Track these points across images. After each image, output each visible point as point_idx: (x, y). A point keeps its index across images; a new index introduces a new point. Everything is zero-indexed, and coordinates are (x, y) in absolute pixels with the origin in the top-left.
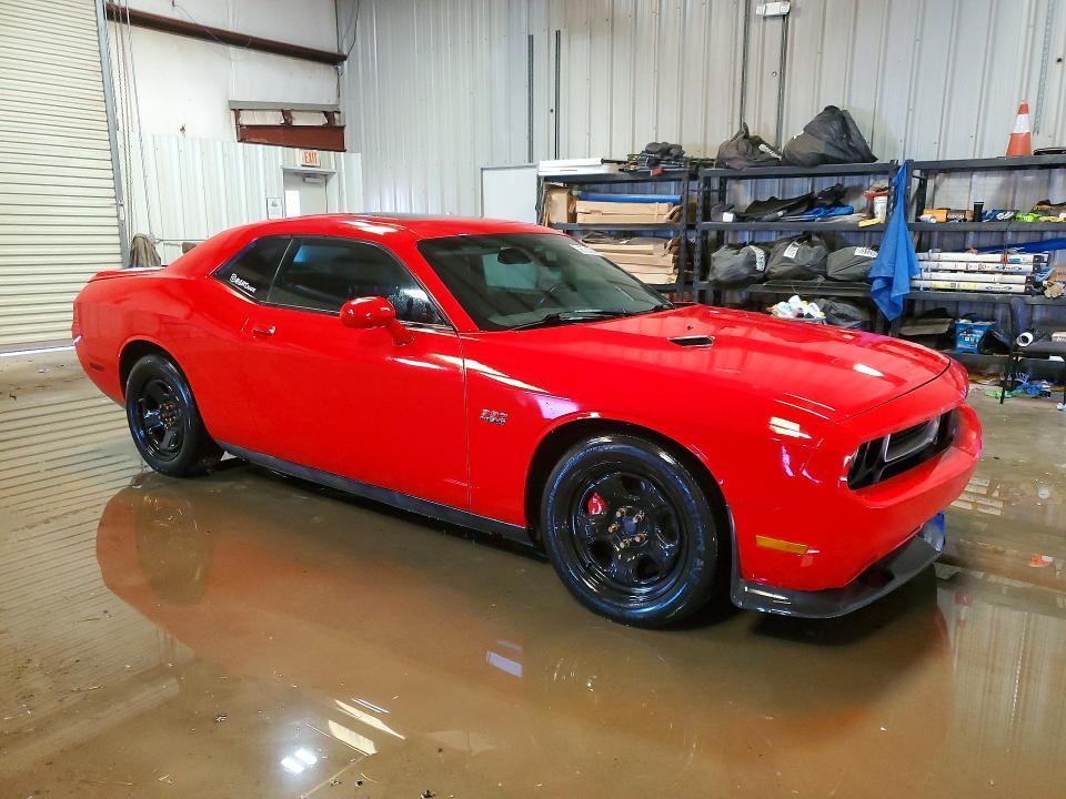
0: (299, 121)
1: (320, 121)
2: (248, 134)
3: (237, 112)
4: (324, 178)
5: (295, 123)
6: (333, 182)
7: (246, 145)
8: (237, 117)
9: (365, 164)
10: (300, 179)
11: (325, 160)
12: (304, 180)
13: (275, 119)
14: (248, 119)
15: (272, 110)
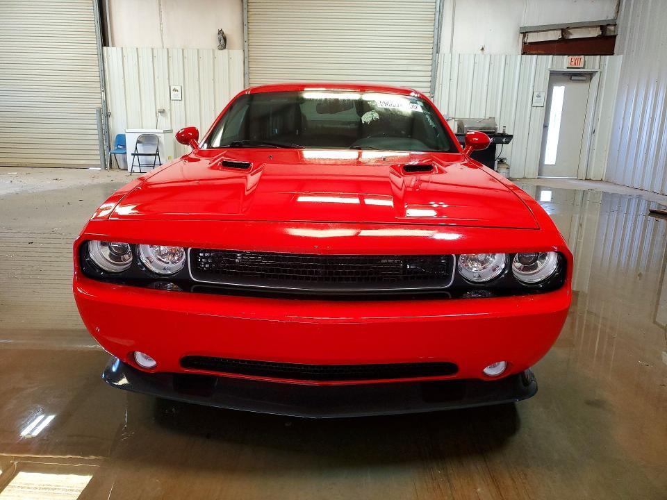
0: (575, 35)
1: (595, 33)
2: (529, 49)
3: (525, 34)
4: (589, 77)
5: (571, 37)
6: (596, 78)
7: (528, 56)
8: (524, 37)
9: (625, 63)
10: (568, 78)
11: (591, 62)
12: (571, 79)
13: (555, 36)
14: (532, 38)
15: (554, 30)
